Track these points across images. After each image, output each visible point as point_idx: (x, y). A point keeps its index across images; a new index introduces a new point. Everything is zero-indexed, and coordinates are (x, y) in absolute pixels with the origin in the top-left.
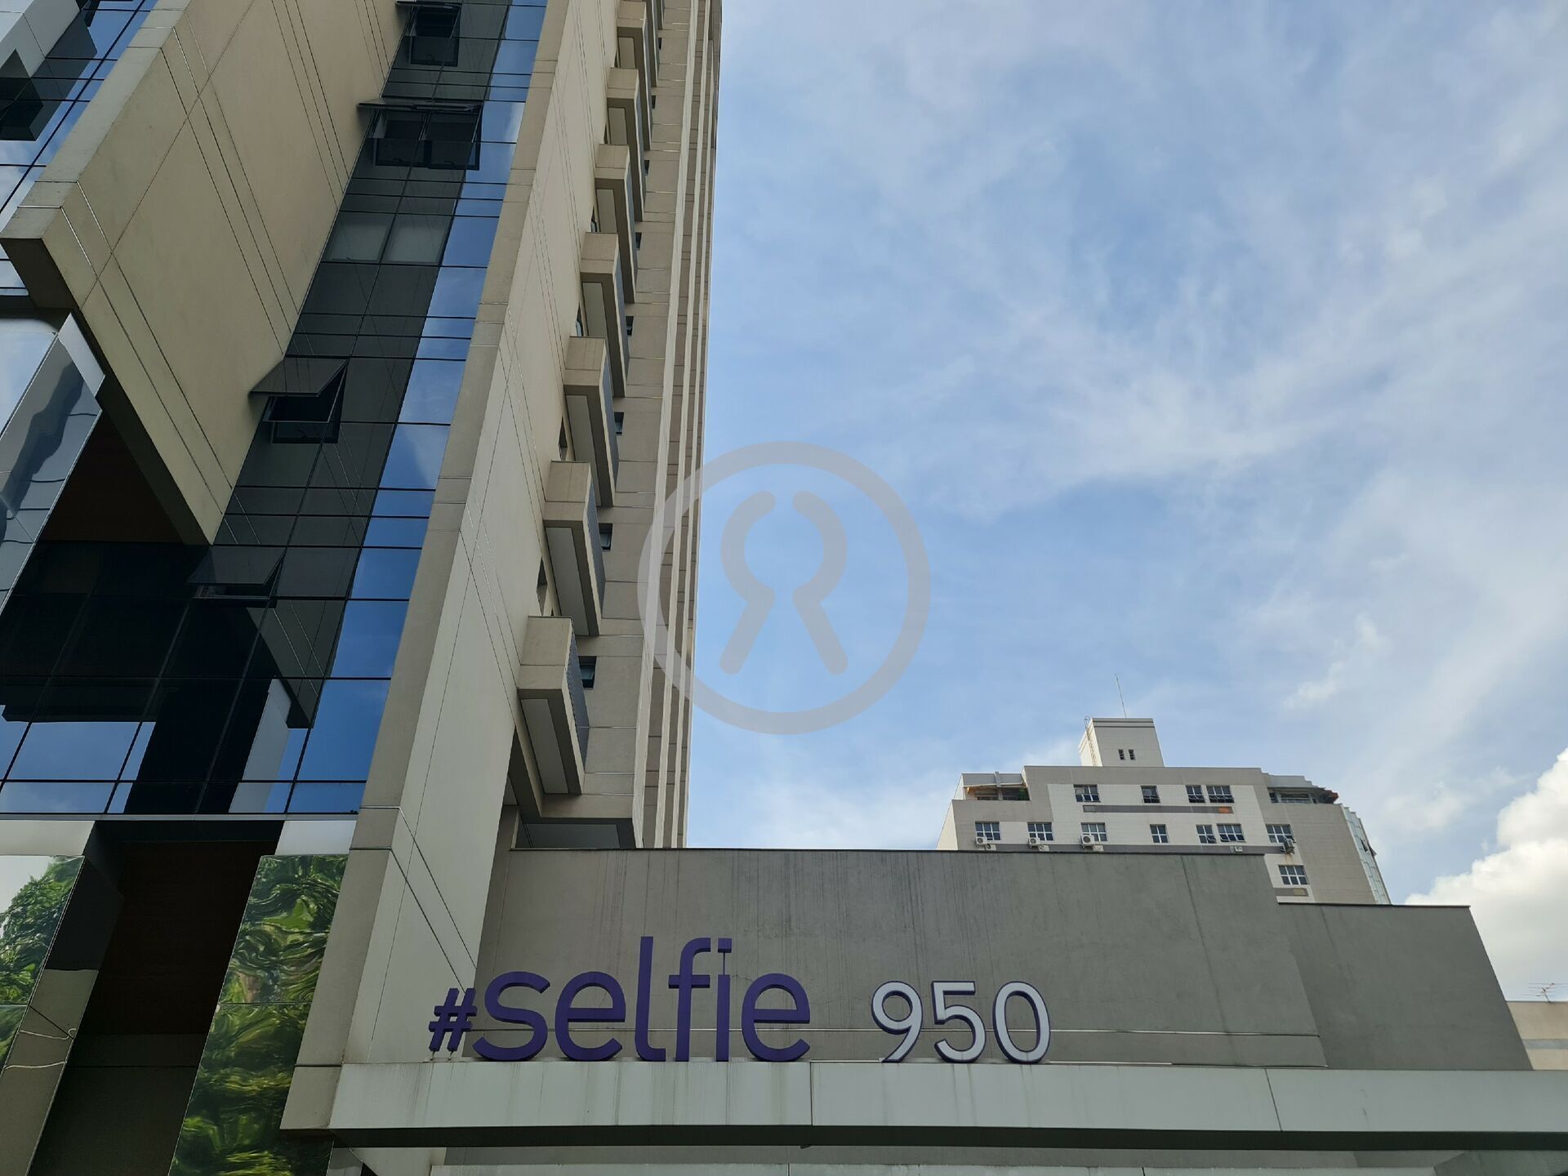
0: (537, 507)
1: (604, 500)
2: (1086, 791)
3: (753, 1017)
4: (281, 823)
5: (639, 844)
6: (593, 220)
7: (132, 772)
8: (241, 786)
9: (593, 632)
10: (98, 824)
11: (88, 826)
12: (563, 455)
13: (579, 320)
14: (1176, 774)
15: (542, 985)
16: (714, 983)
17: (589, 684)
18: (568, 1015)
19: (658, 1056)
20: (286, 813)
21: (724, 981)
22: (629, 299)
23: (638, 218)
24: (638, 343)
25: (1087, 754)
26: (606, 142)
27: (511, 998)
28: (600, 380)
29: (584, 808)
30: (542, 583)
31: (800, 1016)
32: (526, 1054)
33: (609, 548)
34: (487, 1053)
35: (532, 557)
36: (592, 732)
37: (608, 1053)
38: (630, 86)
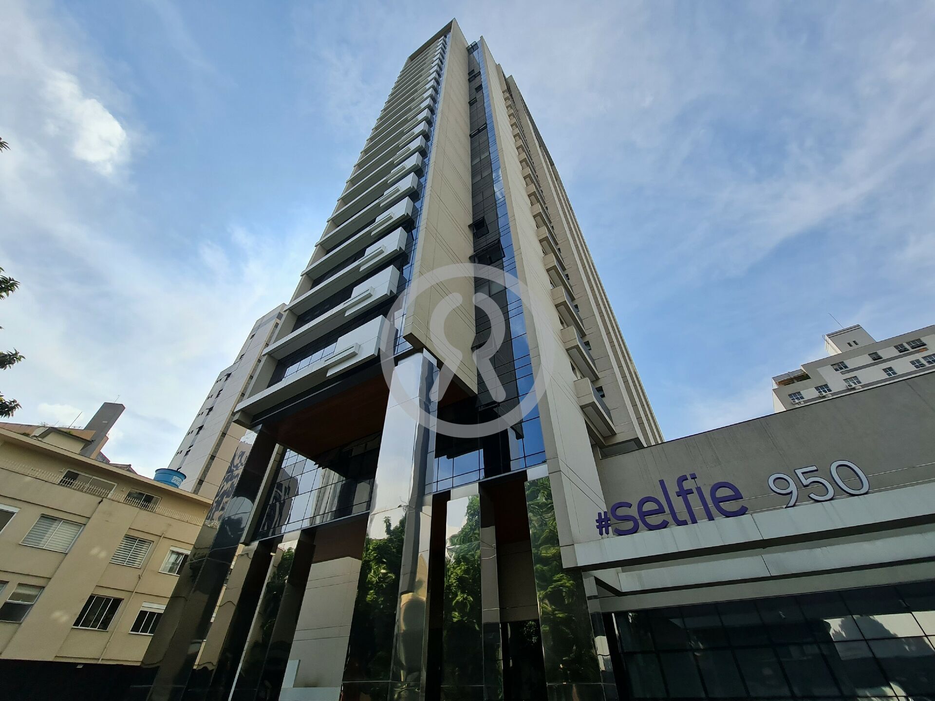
0: (562, 346)
1: (582, 335)
2: (839, 365)
3: (717, 501)
4: (526, 471)
5: (645, 446)
6: (543, 252)
7: (482, 466)
8: (511, 462)
9: (597, 378)
10: (479, 483)
11: (477, 485)
12: (563, 326)
13: (551, 283)
14: (886, 343)
15: (630, 506)
16: (695, 490)
17: (603, 396)
18: (643, 515)
19: (684, 523)
20: (526, 467)
21: (699, 489)
22: (564, 269)
23: (557, 244)
24: (572, 281)
25: (832, 350)
26: (538, 228)
27: (621, 512)
28: (565, 298)
29: (620, 438)
30: (573, 369)
31: (737, 496)
32: (634, 531)
33: (591, 349)
34: (620, 533)
35: (567, 362)
36: (611, 411)
37: (664, 525)
38: (538, 208)
